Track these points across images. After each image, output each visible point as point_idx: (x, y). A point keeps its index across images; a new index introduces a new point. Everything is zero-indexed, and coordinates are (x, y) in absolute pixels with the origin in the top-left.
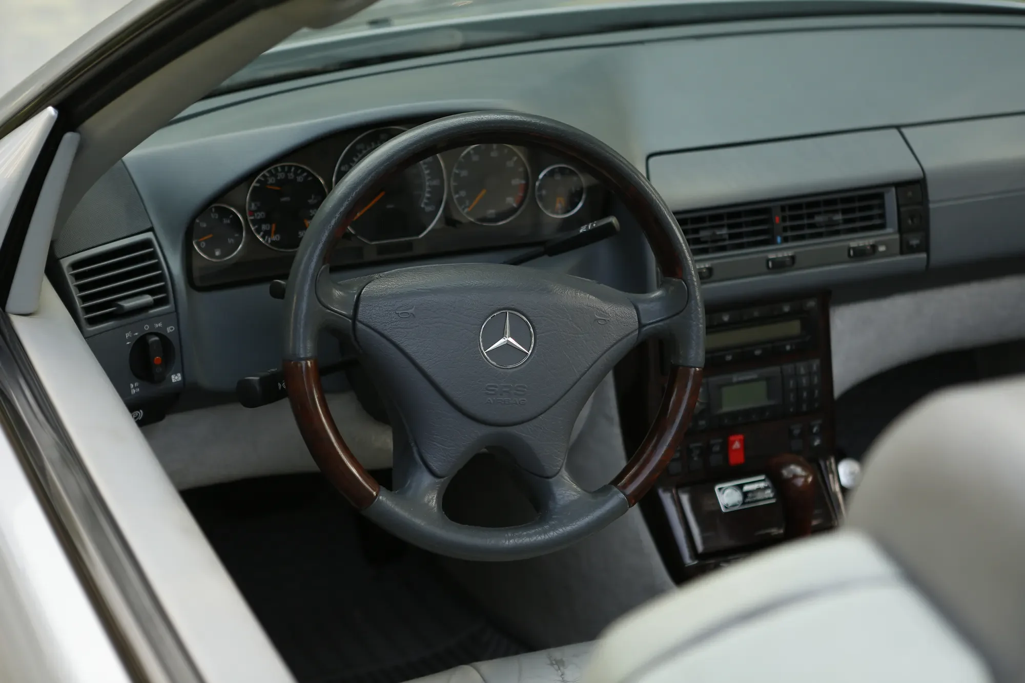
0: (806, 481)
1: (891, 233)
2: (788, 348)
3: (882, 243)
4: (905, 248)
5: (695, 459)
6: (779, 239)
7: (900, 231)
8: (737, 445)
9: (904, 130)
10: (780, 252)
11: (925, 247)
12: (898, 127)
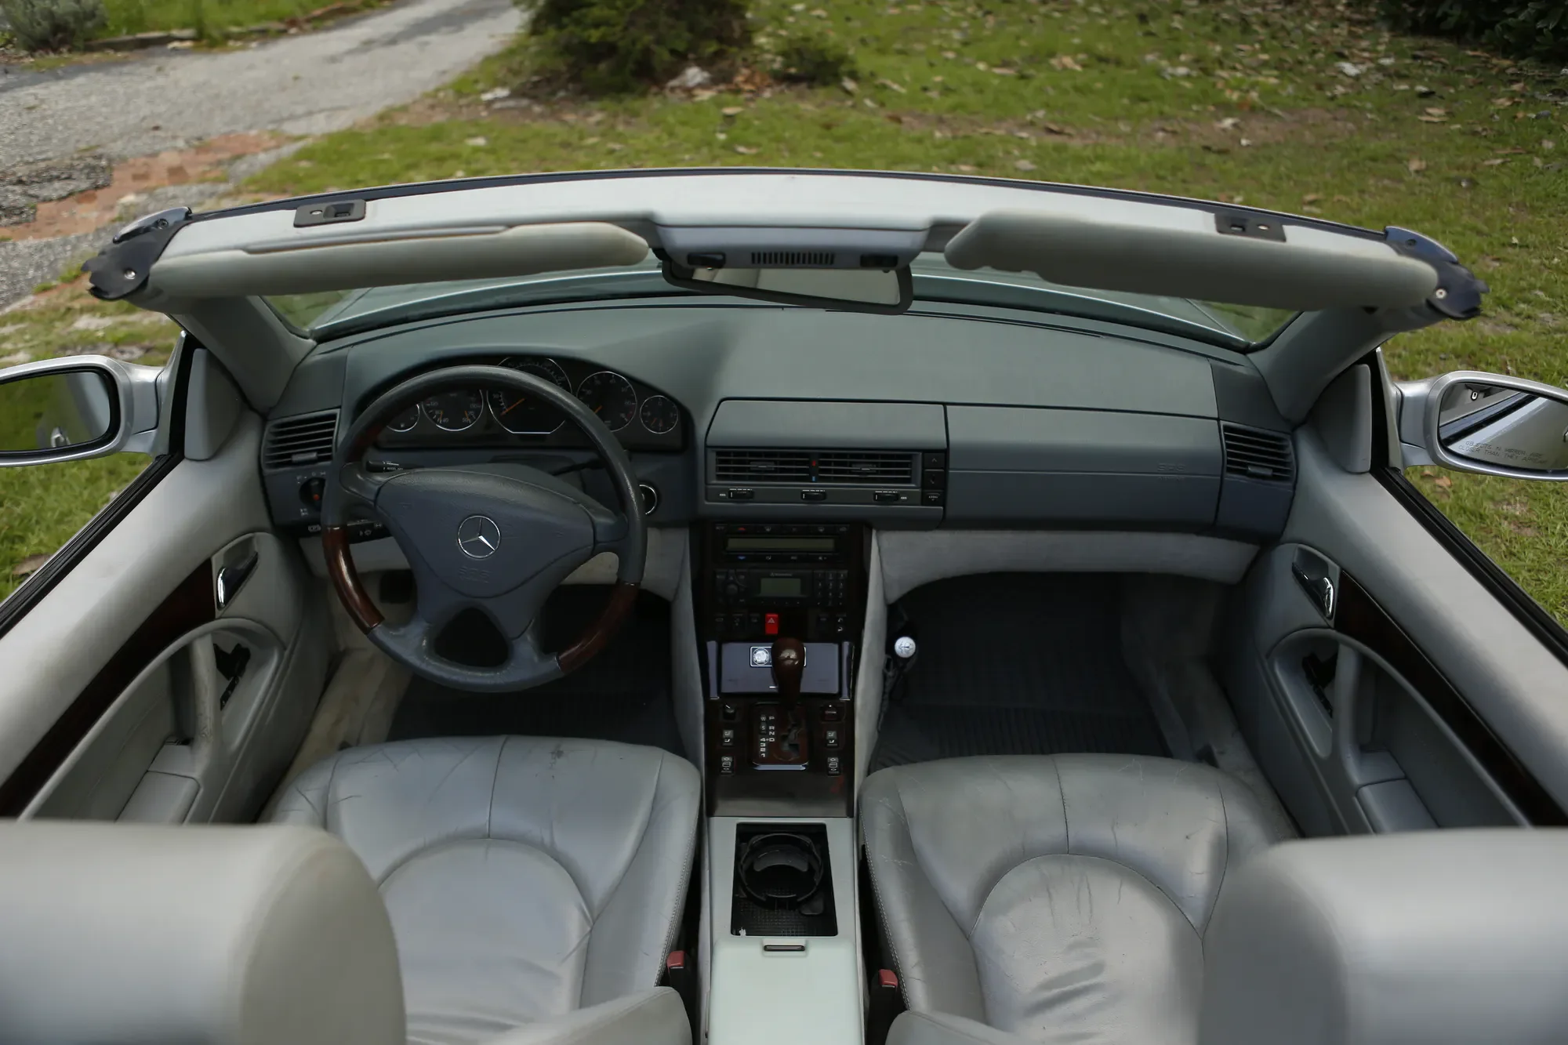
0: (794, 663)
1: (913, 488)
2: (820, 558)
3: (904, 494)
4: (925, 501)
5: (737, 624)
6: (814, 479)
7: (923, 486)
8: (771, 621)
9: (948, 407)
10: (815, 487)
11: (942, 501)
12: (945, 404)
